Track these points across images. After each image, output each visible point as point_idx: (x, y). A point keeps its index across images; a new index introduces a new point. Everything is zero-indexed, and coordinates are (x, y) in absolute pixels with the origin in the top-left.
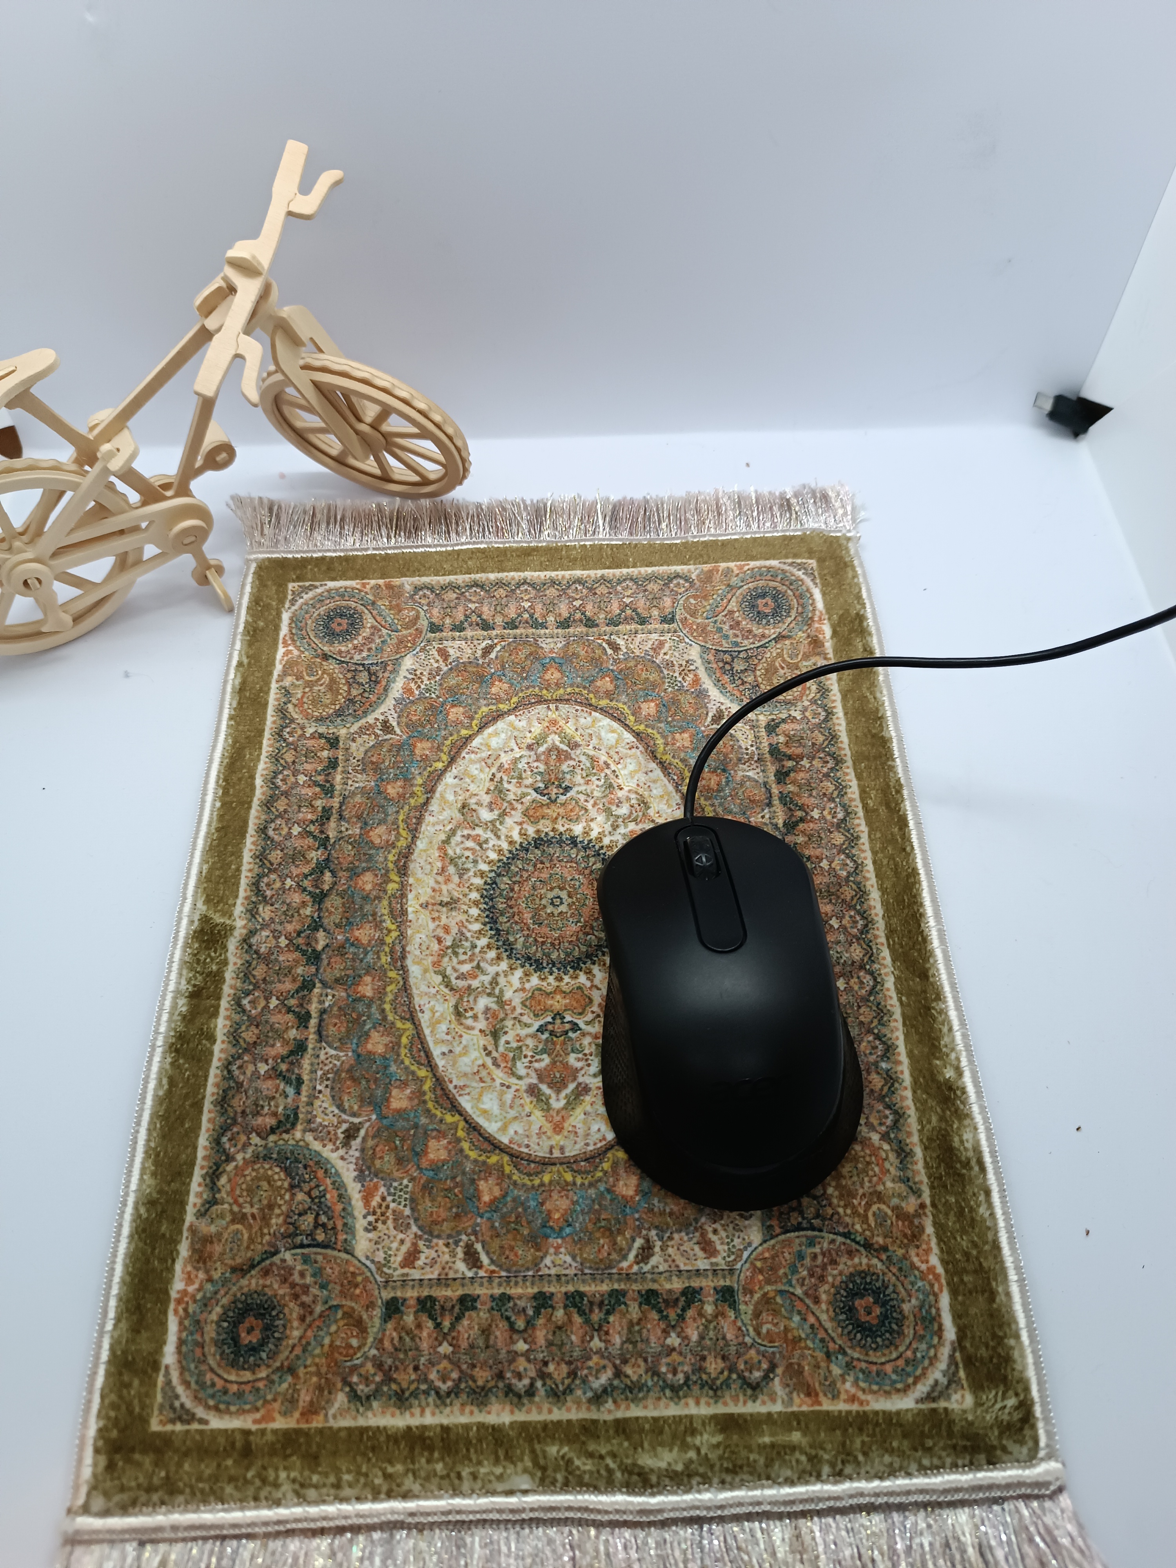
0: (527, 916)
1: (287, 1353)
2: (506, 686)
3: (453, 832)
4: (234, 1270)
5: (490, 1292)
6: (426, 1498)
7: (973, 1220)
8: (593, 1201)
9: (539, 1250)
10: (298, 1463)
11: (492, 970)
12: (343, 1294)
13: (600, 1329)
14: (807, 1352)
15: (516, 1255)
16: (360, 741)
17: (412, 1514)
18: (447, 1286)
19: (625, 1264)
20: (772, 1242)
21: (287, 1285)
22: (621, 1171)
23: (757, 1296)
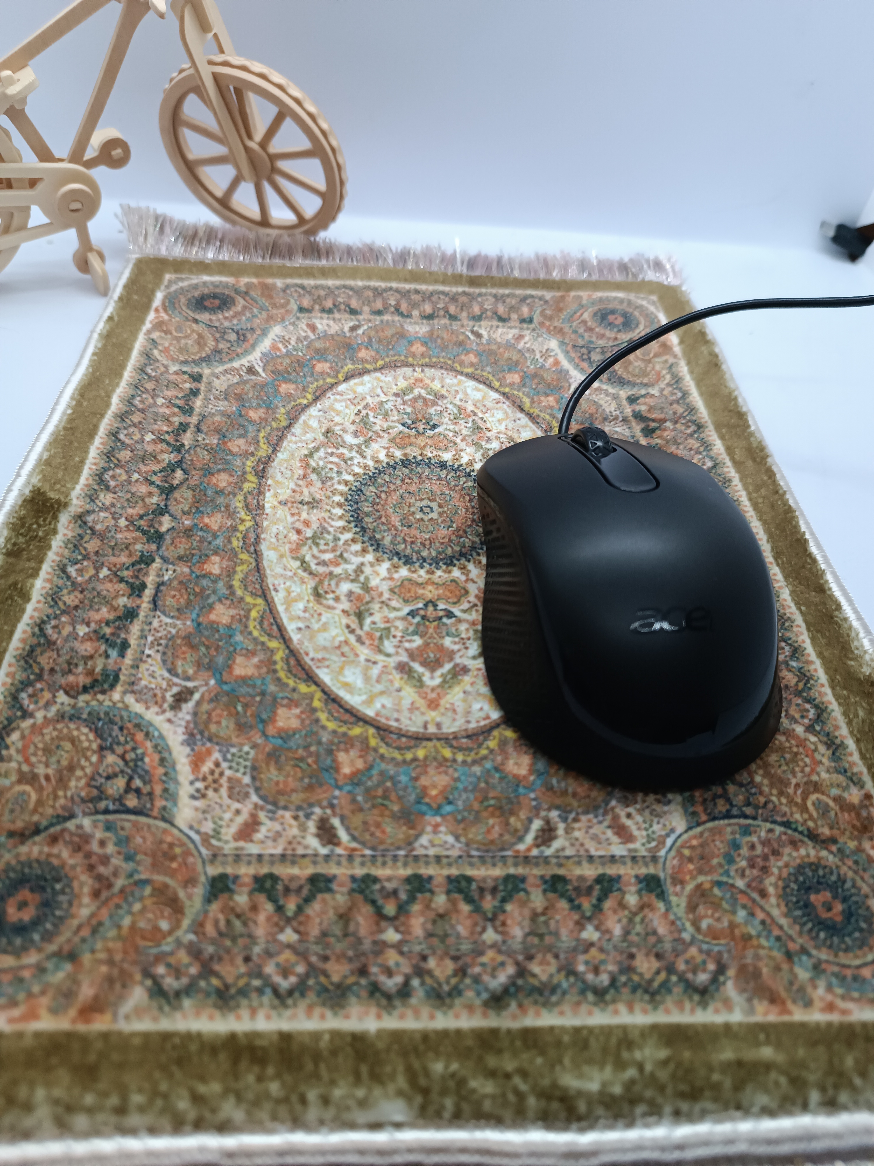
1: (69, 935)
2: (373, 353)
3: (317, 449)
4: (11, 834)
5: (350, 872)
8: (479, 779)
9: (412, 828)
10: (66, 1078)
11: (356, 560)
12: (155, 866)
13: (494, 919)
14: (762, 952)
15: (384, 832)
16: (222, 378)
18: (293, 863)
19: (521, 847)
20: (699, 829)
21: (81, 855)
22: (511, 750)
23: (689, 887)
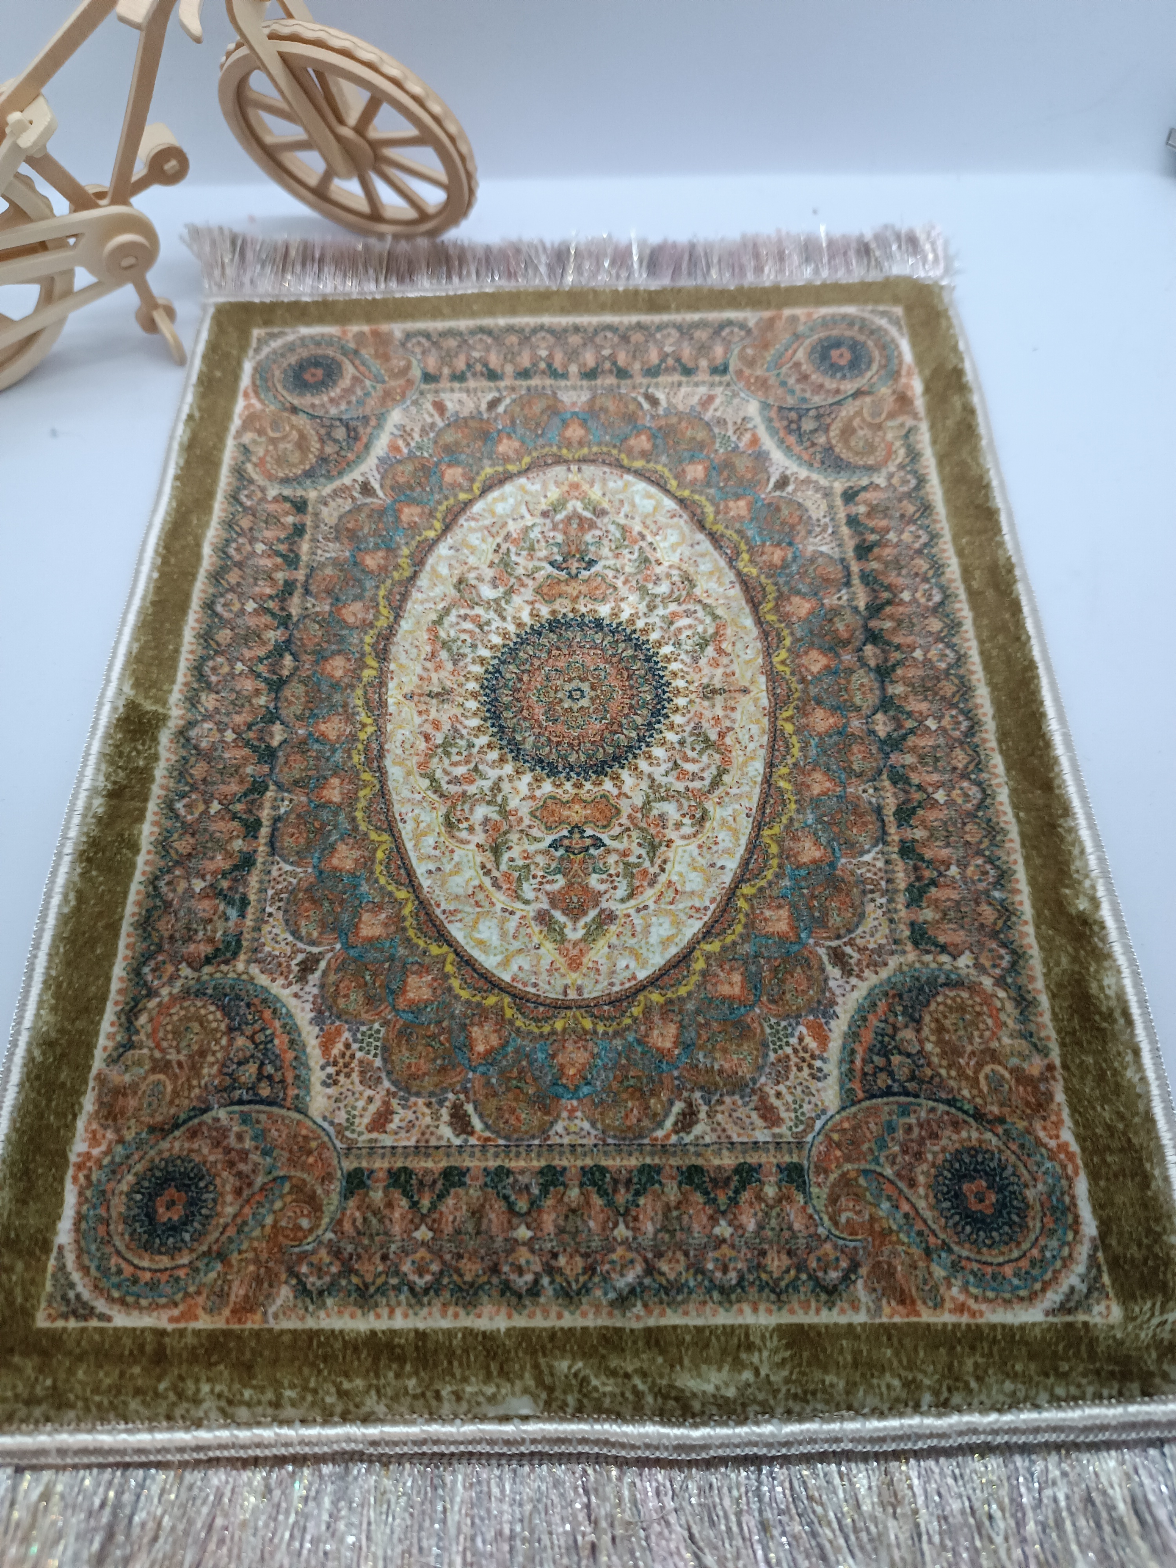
0: (539, 712)
1: (216, 1234)
2: (516, 444)
3: (447, 611)
4: (152, 1129)
5: (483, 1165)
6: (394, 1423)
7: (1118, 1085)
8: (620, 1054)
9: (548, 1113)
10: (226, 1374)
11: (493, 773)
12: (292, 1162)
13: (627, 1214)
14: (900, 1248)
15: (518, 1119)
16: (332, 504)
17: (374, 1443)
18: (427, 1155)
19: (660, 1134)
20: (853, 1109)
21: (220, 1150)
22: (656, 1019)
23: (833, 1177)
